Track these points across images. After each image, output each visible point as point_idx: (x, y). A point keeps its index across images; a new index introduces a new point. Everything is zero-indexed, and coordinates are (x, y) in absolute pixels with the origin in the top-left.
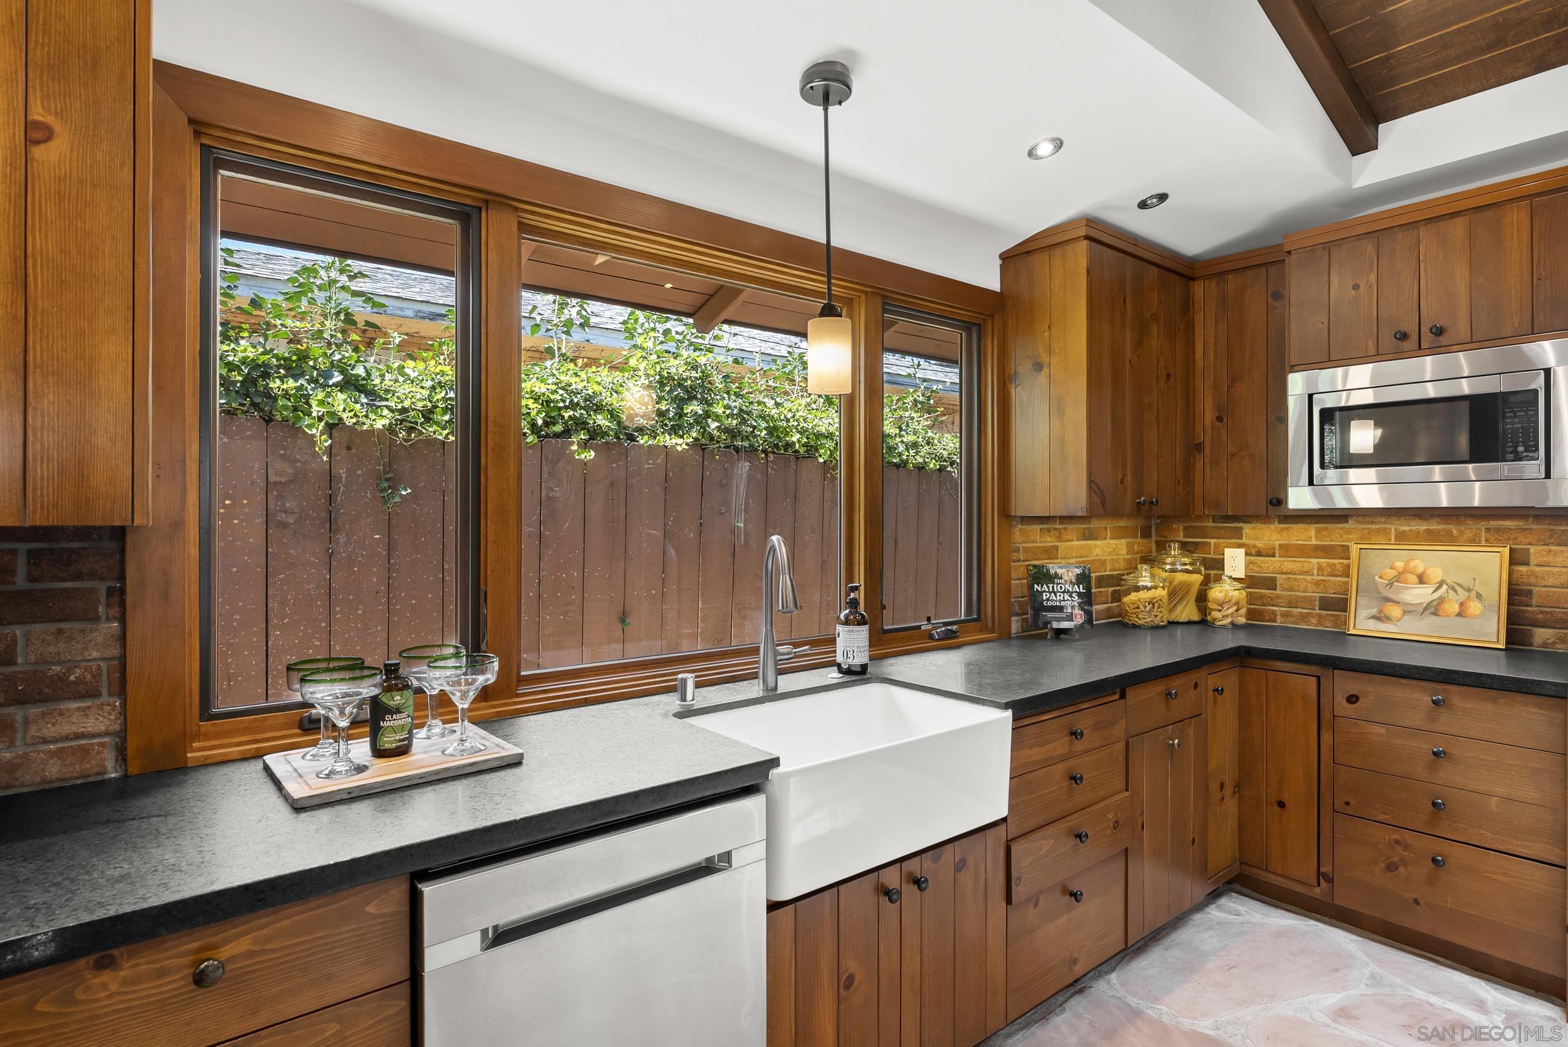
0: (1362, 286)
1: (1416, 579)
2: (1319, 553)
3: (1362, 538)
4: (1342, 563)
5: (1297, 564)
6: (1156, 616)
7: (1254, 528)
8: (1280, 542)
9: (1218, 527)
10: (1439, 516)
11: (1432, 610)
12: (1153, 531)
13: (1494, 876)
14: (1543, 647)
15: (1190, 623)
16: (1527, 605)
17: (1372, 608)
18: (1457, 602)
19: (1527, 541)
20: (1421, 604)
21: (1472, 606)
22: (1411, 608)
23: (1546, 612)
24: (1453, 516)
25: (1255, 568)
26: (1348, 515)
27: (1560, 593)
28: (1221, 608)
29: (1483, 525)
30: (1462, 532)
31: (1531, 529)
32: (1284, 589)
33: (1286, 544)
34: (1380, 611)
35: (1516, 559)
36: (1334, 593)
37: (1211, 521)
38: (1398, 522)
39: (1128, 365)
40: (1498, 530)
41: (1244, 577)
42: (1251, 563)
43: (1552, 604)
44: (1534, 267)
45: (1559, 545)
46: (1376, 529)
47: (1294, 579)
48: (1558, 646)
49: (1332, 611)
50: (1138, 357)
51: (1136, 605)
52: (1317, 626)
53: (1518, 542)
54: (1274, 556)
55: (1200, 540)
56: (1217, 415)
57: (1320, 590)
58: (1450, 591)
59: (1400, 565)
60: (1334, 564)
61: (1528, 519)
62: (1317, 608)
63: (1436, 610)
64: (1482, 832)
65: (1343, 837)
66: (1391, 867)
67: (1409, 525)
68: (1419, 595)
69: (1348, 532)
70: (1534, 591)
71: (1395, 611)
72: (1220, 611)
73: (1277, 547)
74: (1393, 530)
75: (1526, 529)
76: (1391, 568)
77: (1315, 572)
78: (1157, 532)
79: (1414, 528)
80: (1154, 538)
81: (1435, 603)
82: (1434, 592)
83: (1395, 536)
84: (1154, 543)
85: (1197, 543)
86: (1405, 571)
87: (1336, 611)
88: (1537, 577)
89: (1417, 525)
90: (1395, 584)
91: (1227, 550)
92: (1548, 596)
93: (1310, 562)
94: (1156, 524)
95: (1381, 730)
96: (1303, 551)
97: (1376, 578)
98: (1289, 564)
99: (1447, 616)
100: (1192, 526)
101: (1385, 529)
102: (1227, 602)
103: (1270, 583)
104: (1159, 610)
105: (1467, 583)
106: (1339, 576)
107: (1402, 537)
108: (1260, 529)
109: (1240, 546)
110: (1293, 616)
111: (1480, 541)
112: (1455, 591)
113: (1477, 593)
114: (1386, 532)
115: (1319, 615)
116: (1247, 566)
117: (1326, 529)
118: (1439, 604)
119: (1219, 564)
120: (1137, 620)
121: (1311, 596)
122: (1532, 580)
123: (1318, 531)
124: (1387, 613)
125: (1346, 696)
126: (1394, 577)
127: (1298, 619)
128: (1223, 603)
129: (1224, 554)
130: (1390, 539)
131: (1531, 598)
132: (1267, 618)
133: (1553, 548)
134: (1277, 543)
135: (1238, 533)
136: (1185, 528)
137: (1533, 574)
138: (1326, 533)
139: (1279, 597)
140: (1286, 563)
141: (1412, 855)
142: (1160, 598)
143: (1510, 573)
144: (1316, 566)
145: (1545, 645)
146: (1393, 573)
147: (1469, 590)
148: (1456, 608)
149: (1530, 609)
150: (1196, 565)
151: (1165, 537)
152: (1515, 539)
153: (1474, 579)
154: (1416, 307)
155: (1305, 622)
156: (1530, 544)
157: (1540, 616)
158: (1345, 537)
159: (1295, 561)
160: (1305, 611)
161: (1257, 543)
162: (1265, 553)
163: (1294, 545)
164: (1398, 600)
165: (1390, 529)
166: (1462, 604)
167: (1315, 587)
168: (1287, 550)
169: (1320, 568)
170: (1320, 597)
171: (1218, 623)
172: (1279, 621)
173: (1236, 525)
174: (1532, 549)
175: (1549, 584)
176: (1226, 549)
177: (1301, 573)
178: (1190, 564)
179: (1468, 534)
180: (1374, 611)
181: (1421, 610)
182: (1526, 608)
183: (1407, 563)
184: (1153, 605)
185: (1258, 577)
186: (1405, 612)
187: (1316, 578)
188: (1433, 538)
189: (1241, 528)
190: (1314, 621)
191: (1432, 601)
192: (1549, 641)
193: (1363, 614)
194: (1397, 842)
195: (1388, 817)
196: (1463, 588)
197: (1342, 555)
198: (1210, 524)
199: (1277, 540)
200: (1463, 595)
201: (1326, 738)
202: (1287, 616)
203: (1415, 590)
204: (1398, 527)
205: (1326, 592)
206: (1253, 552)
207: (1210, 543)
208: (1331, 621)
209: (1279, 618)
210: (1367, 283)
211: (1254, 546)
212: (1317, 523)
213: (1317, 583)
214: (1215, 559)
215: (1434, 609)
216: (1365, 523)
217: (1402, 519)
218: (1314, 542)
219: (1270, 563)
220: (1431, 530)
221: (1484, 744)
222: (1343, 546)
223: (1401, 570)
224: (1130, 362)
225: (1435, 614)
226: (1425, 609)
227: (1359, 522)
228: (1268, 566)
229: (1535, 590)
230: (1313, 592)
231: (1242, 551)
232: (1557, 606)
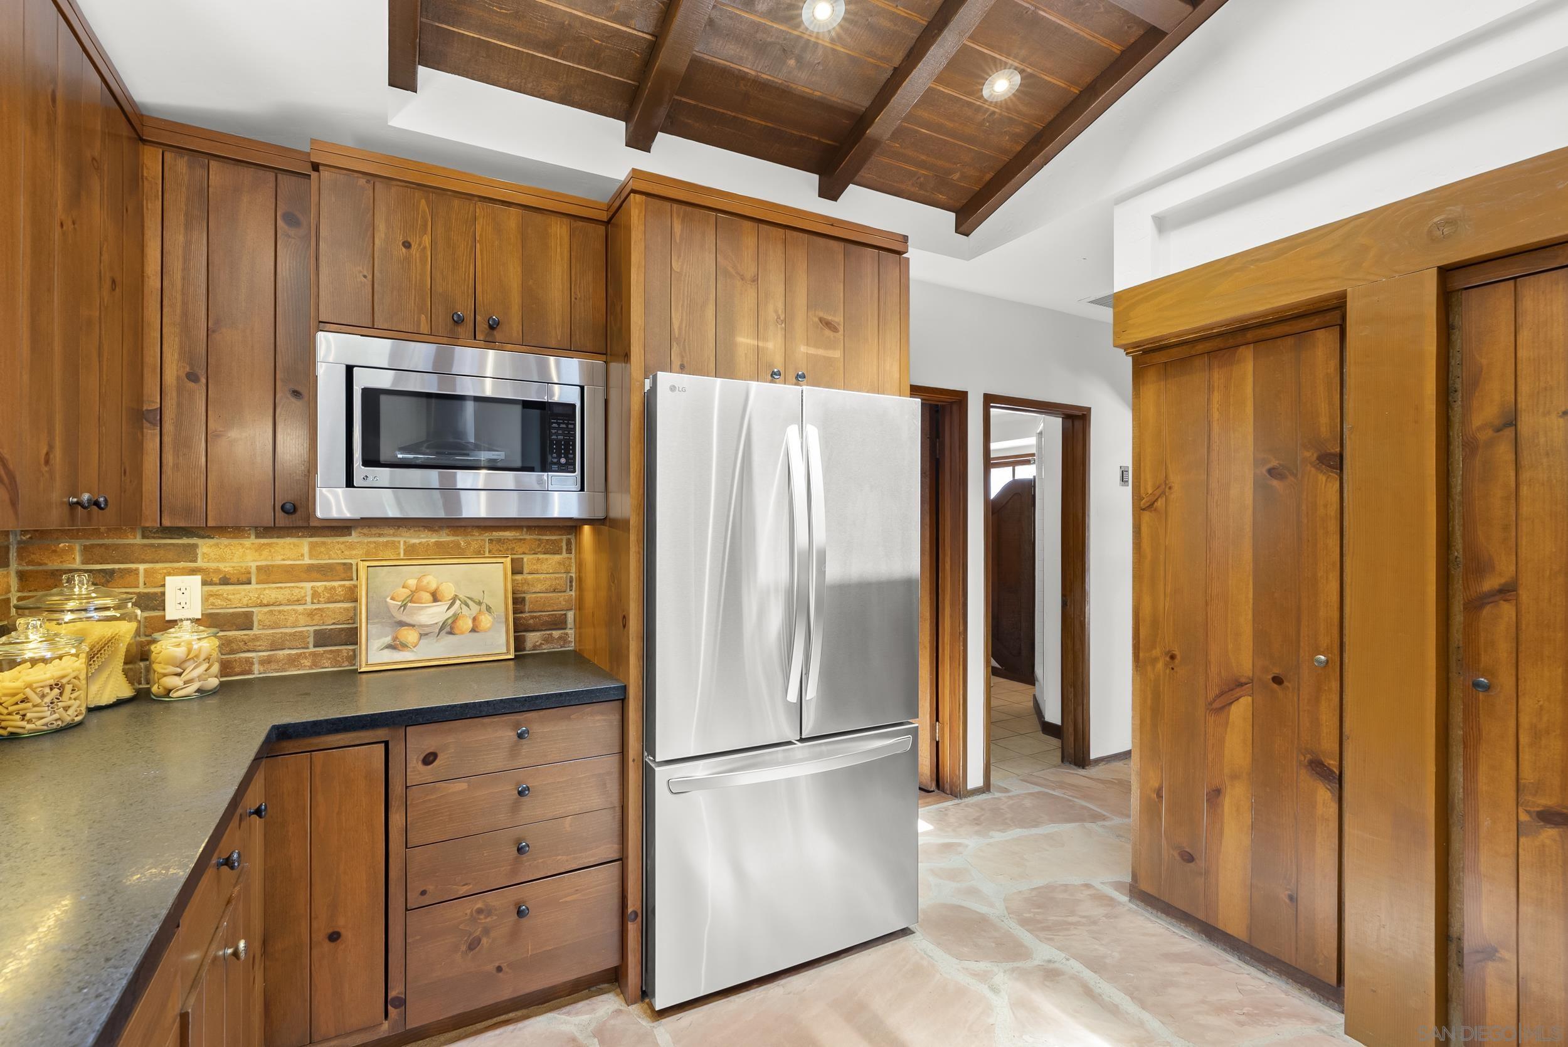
0: (414, 246)
1: (430, 598)
2: (315, 575)
3: (367, 554)
4: (344, 586)
5: (283, 591)
6: (66, 709)
7: (217, 545)
8: (259, 564)
9: (152, 545)
10: (448, 527)
11: (448, 629)
12: (13, 554)
13: (568, 899)
14: (533, 650)
15: (120, 703)
16: (522, 612)
17: (386, 637)
18: (470, 617)
19: (521, 550)
20: (436, 623)
21: (483, 620)
22: (427, 630)
23: (535, 617)
24: (461, 527)
25: (219, 602)
26: (351, 527)
27: (546, 598)
28: (179, 670)
29: (487, 536)
30: (469, 544)
31: (524, 539)
32: (264, 627)
33: (267, 566)
34: (395, 639)
35: (517, 569)
36: (334, 624)
37: (139, 535)
38: (408, 534)
39: (58, 229)
40: (499, 541)
41: (200, 617)
42: (212, 595)
43: (540, 609)
44: (573, 286)
45: (545, 554)
46: (383, 542)
47: (280, 612)
48: (544, 647)
49: (331, 646)
50: (74, 223)
51: (20, 697)
52: (311, 668)
53: (515, 552)
54: (250, 583)
55: (116, 566)
56: (188, 369)
57: (315, 622)
58: (463, 606)
59: (412, 582)
60: (333, 588)
61: (523, 529)
62: (311, 645)
63: (451, 628)
64: (559, 857)
65: (418, 937)
66: (474, 944)
67: (419, 537)
68: (433, 614)
69: (351, 547)
70: (527, 599)
71: (410, 636)
72: (179, 675)
73: (254, 570)
74: (402, 543)
75: (521, 539)
76: (403, 587)
77: (309, 599)
78: (20, 557)
79: (423, 540)
80: (14, 566)
81: (450, 621)
82: (448, 609)
83: (404, 550)
84: (13, 574)
85: (112, 571)
86: (418, 589)
87: (336, 645)
88: (528, 584)
89: (427, 537)
90: (409, 604)
91: (169, 580)
92: (537, 601)
93: (302, 588)
94: (19, 543)
95: (462, 786)
96: (291, 574)
97: (388, 600)
98: (272, 592)
99: (462, 633)
100: (101, 545)
101: (393, 542)
102: (192, 658)
103: (244, 621)
104: (73, 696)
105: (477, 596)
106: (339, 602)
107: (412, 552)
108: (226, 546)
109: (193, 572)
110: (278, 662)
111: (484, 552)
112: (467, 605)
113: (487, 605)
114: (394, 546)
115: (314, 654)
116: (205, 599)
117: (324, 543)
118: (454, 622)
119: (154, 601)
120: (24, 724)
121: (302, 632)
122: (525, 588)
123: (312, 547)
124: (403, 640)
125: (422, 757)
126: (408, 597)
127: (285, 664)
128: (185, 661)
129: (164, 585)
130: (399, 554)
131: (525, 605)
132: (237, 670)
133: (541, 556)
134: (254, 565)
135: (190, 553)
136: (86, 549)
137: (526, 582)
138: (322, 549)
139: (256, 638)
140: (267, 591)
141: (495, 918)
142: (74, 674)
143: (513, 581)
144: (310, 593)
145: (535, 647)
146: (407, 592)
147: (479, 603)
148: (470, 624)
149: (524, 615)
150: (126, 607)
151: (41, 564)
152: (513, 549)
153: (483, 592)
154: (471, 291)
155: (296, 666)
156: (524, 553)
157: (531, 621)
158: (346, 553)
159: (281, 588)
160: (294, 652)
161: (222, 566)
162: (234, 580)
163: (279, 566)
164: (412, 622)
165: (399, 542)
166: (474, 619)
167: (309, 619)
168: (267, 574)
169: (315, 594)
170: (315, 631)
171: (175, 695)
172: (256, 672)
173: (185, 541)
174: (526, 558)
175: (538, 590)
176: (167, 578)
177: (290, 602)
178: (116, 608)
179: (475, 545)
180: (388, 640)
181: (437, 630)
182: (521, 615)
183: (419, 579)
184: (61, 688)
185: (225, 615)
186: (421, 635)
187: (309, 607)
188: (444, 551)
189: (195, 546)
190: (307, 662)
191: (447, 620)
192: (537, 644)
193: (376, 644)
194: (480, 911)
195: (471, 886)
196: (474, 602)
197: (343, 576)
198: (139, 540)
199: (254, 561)
200: (475, 608)
201: (397, 819)
202: (269, 662)
203: (428, 609)
204: (407, 540)
205: (323, 624)
206: (216, 580)
207: (137, 570)
208: (329, 659)
209: (256, 668)
210: (420, 245)
211: (217, 571)
212: (311, 536)
213: (311, 614)
214: (147, 594)
215: (449, 628)
216: (371, 535)
217: (412, 531)
218: (307, 561)
219: (243, 593)
220: (441, 542)
221: (560, 765)
222: (344, 564)
223: (415, 588)
224: (62, 225)
225: (451, 633)
226: (441, 629)
227: (365, 534)
228: (238, 598)
229: (528, 597)
230: (305, 626)
231: (197, 579)
232: (543, 610)
